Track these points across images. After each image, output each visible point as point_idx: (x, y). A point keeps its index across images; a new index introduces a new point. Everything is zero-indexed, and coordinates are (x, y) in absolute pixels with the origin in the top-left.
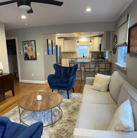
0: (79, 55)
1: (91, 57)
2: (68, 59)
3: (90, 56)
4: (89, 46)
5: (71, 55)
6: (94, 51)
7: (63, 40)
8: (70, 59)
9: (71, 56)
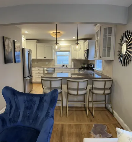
0: (57, 63)
1: (73, 66)
2: (42, 69)
3: (71, 66)
4: (70, 53)
5: (47, 63)
6: (77, 59)
7: (35, 42)
8: (45, 69)
9: (47, 65)
